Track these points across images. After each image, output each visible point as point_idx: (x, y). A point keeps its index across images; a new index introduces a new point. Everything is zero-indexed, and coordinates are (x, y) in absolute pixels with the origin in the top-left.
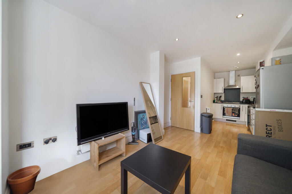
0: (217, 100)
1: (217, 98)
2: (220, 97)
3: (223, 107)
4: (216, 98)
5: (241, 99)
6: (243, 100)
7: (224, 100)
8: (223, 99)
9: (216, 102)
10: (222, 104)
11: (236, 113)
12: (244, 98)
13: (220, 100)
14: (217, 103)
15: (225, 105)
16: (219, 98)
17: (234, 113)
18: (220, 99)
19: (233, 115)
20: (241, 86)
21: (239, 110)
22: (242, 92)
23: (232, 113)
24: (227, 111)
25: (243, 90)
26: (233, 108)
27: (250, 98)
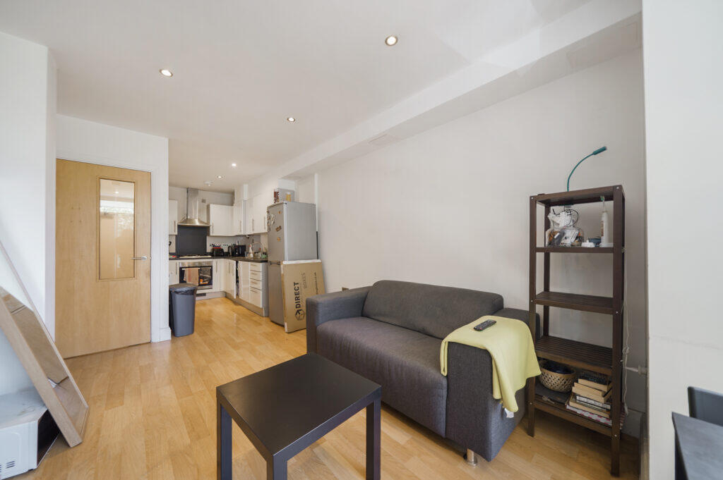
3: (181, 268)
5: (209, 249)
6: (213, 250)
7: (174, 252)
10: (178, 261)
11: (206, 278)
12: (214, 246)
17: (203, 278)
19: (201, 283)
20: (211, 224)
21: (211, 270)
22: (211, 234)
23: (200, 278)
24: (189, 276)
25: (214, 231)
26: (201, 268)
27: (222, 247)
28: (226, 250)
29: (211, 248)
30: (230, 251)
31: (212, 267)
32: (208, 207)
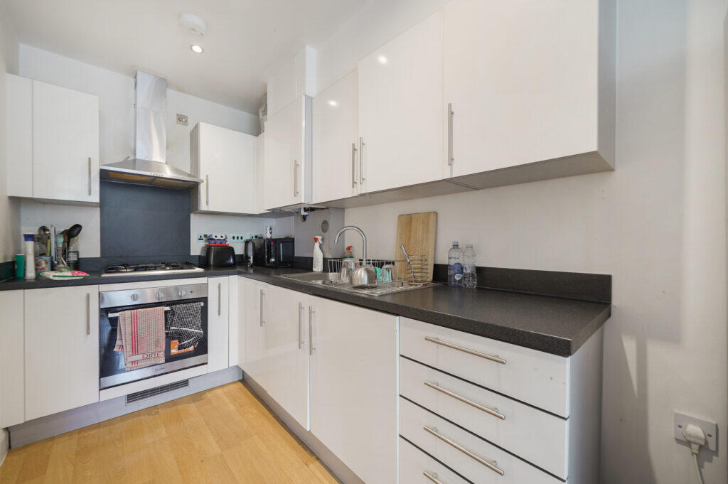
0: (39, 255)
1: (41, 237)
2: (72, 233)
3: (104, 312)
4: (30, 245)
5: (197, 248)
6: (208, 249)
7: (98, 255)
8: (89, 246)
9: (31, 274)
10: (93, 290)
11: (189, 335)
12: (209, 239)
13: (73, 258)
14: (41, 283)
15: (120, 294)
16: (56, 242)
17: (180, 336)
18: (65, 252)
19: (174, 351)
20: (202, 177)
21: (205, 311)
22: (203, 207)
23: (170, 337)
24: (134, 336)
25: (209, 199)
26: (173, 307)
27: (230, 243)
28: (239, 250)
29: (203, 244)
30: (251, 254)
31: (205, 300)
32: (194, 136)
